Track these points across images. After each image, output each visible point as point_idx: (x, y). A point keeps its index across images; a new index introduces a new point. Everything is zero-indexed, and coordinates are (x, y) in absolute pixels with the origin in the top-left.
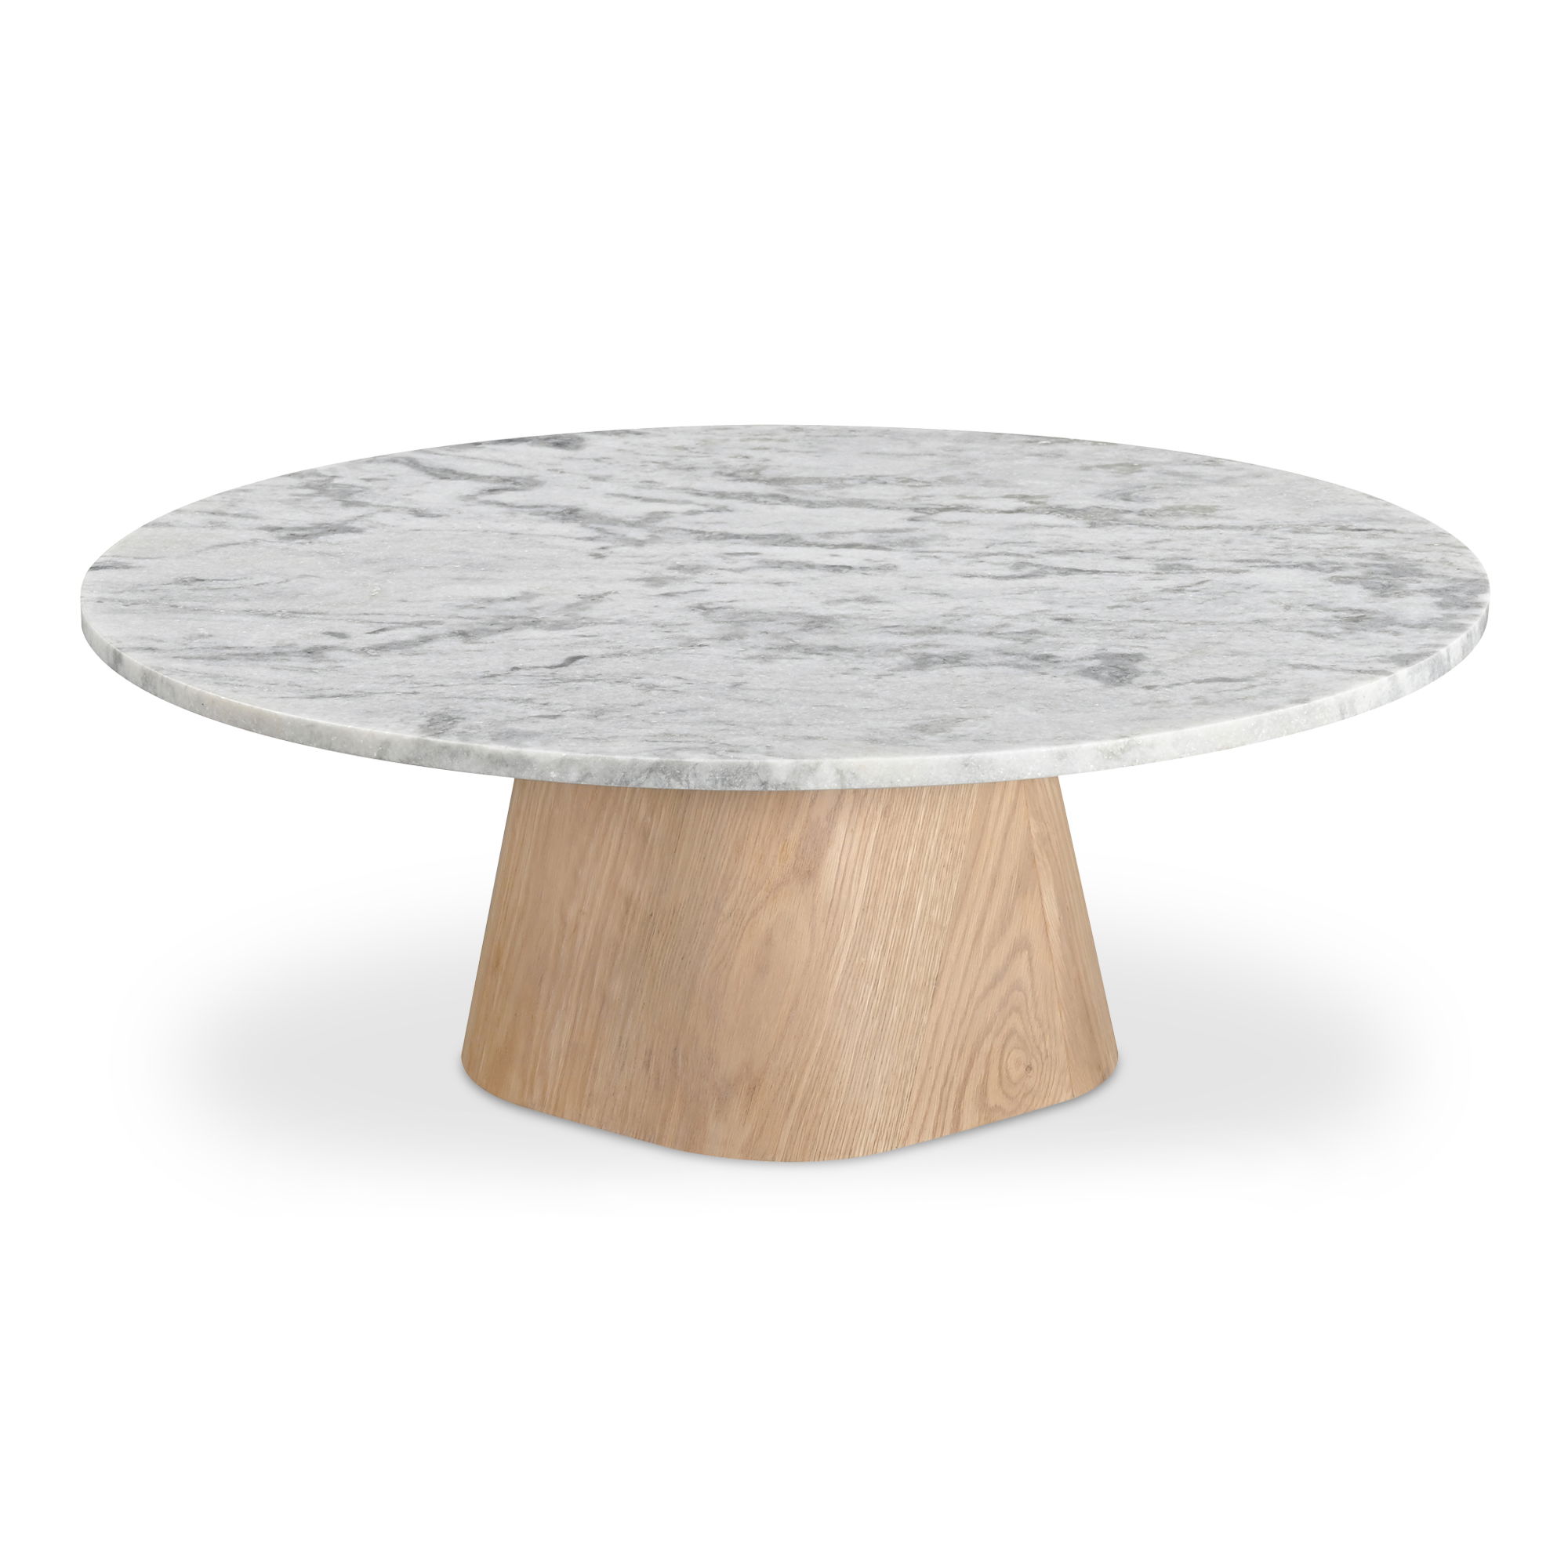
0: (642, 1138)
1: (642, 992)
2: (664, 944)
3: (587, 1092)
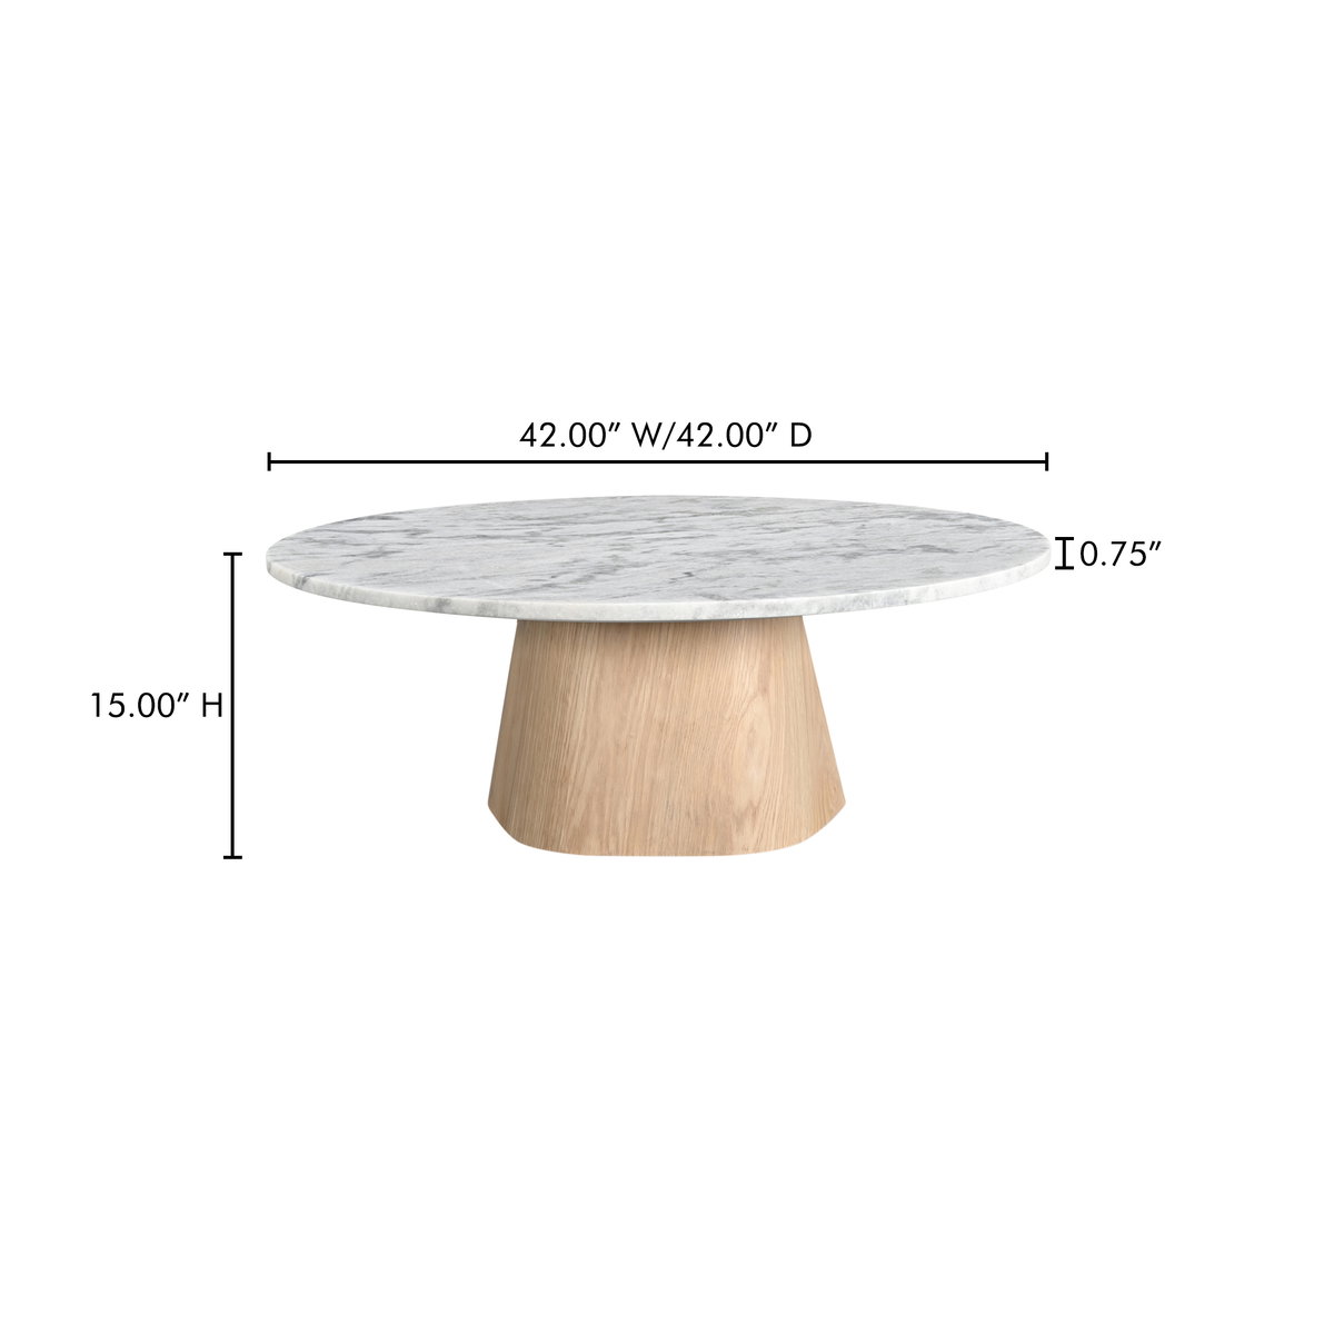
1: (679, 773)
2: (690, 743)
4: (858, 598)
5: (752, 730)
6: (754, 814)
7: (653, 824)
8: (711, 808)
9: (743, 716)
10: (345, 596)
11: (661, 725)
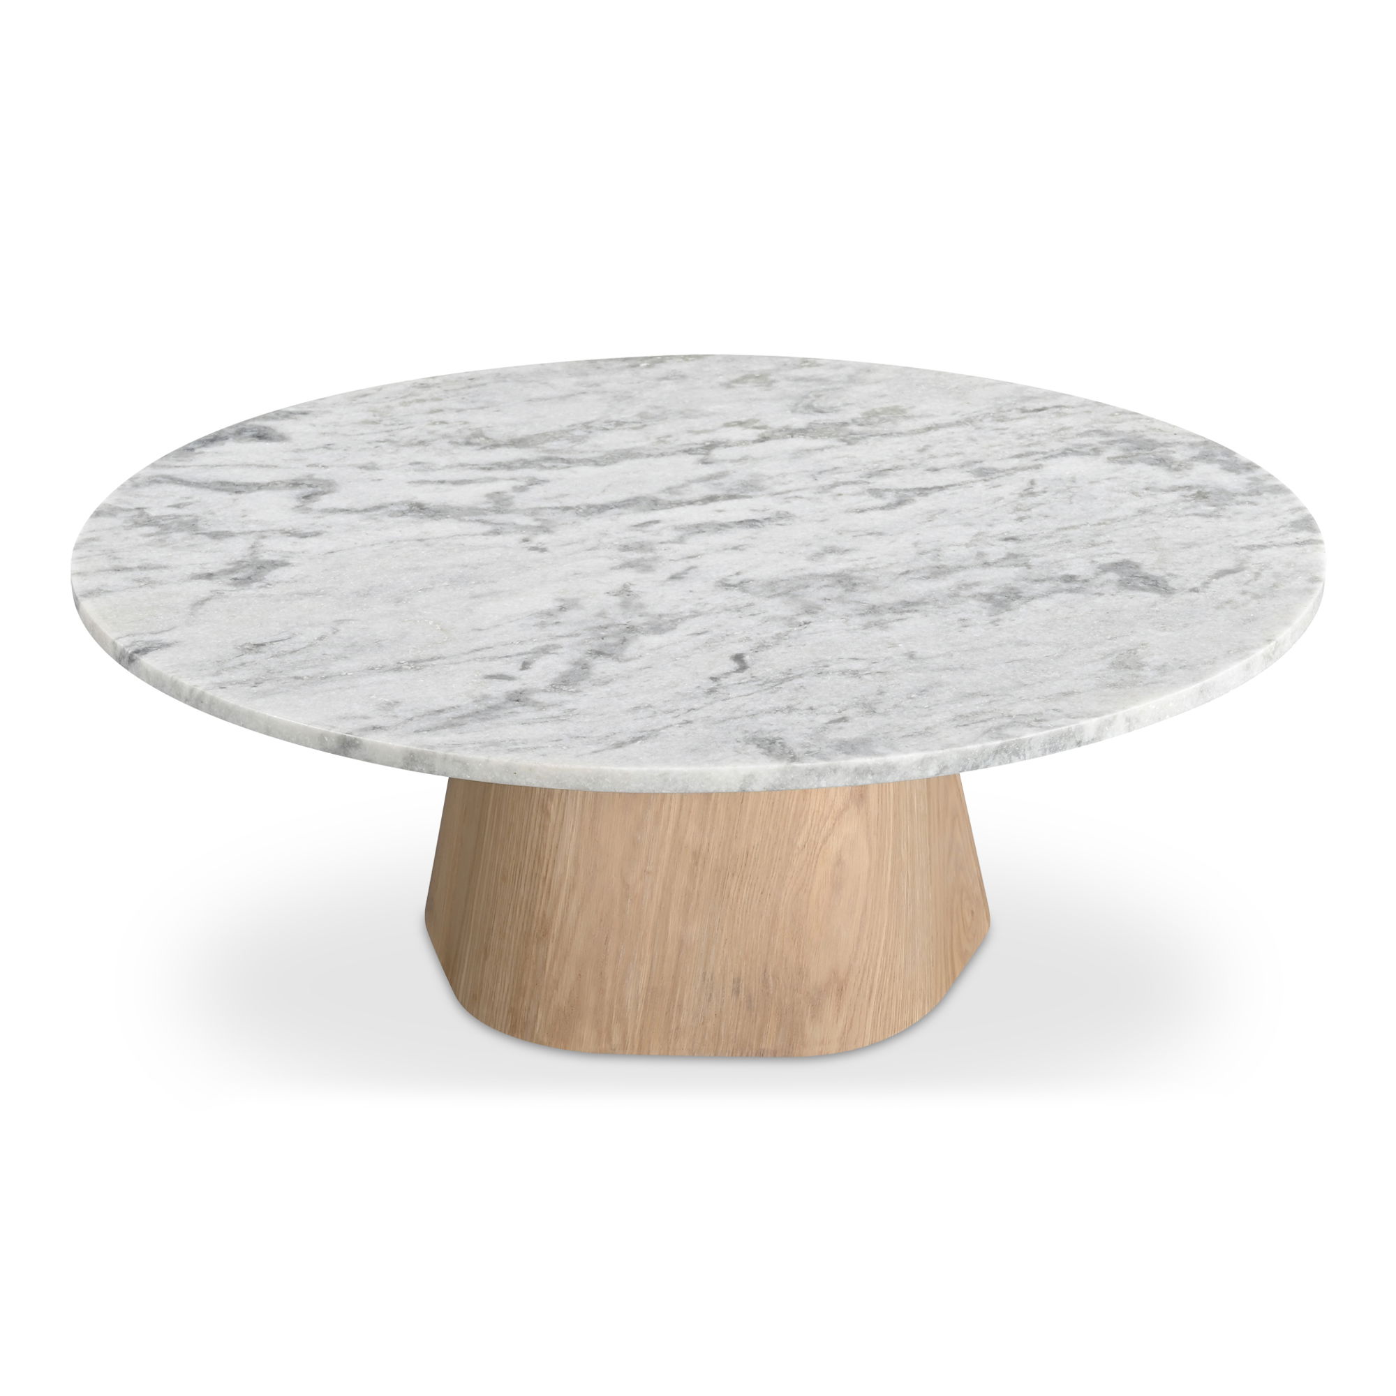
0: (739, 1054)
1: (722, 930)
2: (741, 884)
3: (673, 1026)
4: (1002, 746)
5: (839, 862)
6: (840, 991)
7: (680, 1006)
8: (771, 982)
9: (825, 841)
10: (197, 701)
11: (696, 856)
